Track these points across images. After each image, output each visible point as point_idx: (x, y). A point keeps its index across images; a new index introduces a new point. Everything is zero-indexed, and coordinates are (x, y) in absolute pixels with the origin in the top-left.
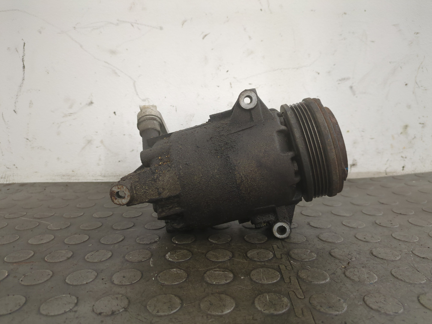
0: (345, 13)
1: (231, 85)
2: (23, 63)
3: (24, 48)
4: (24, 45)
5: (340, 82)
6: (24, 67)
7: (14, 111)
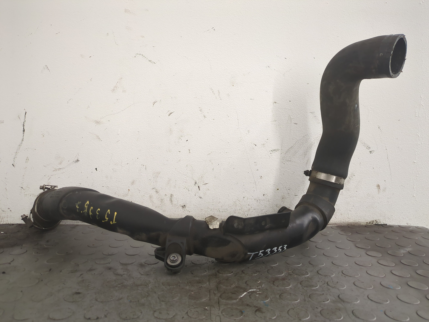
0: (276, 102)
2: (24, 128)
3: (25, 116)
4: (26, 114)
5: (272, 152)
6: (24, 130)
7: (13, 165)
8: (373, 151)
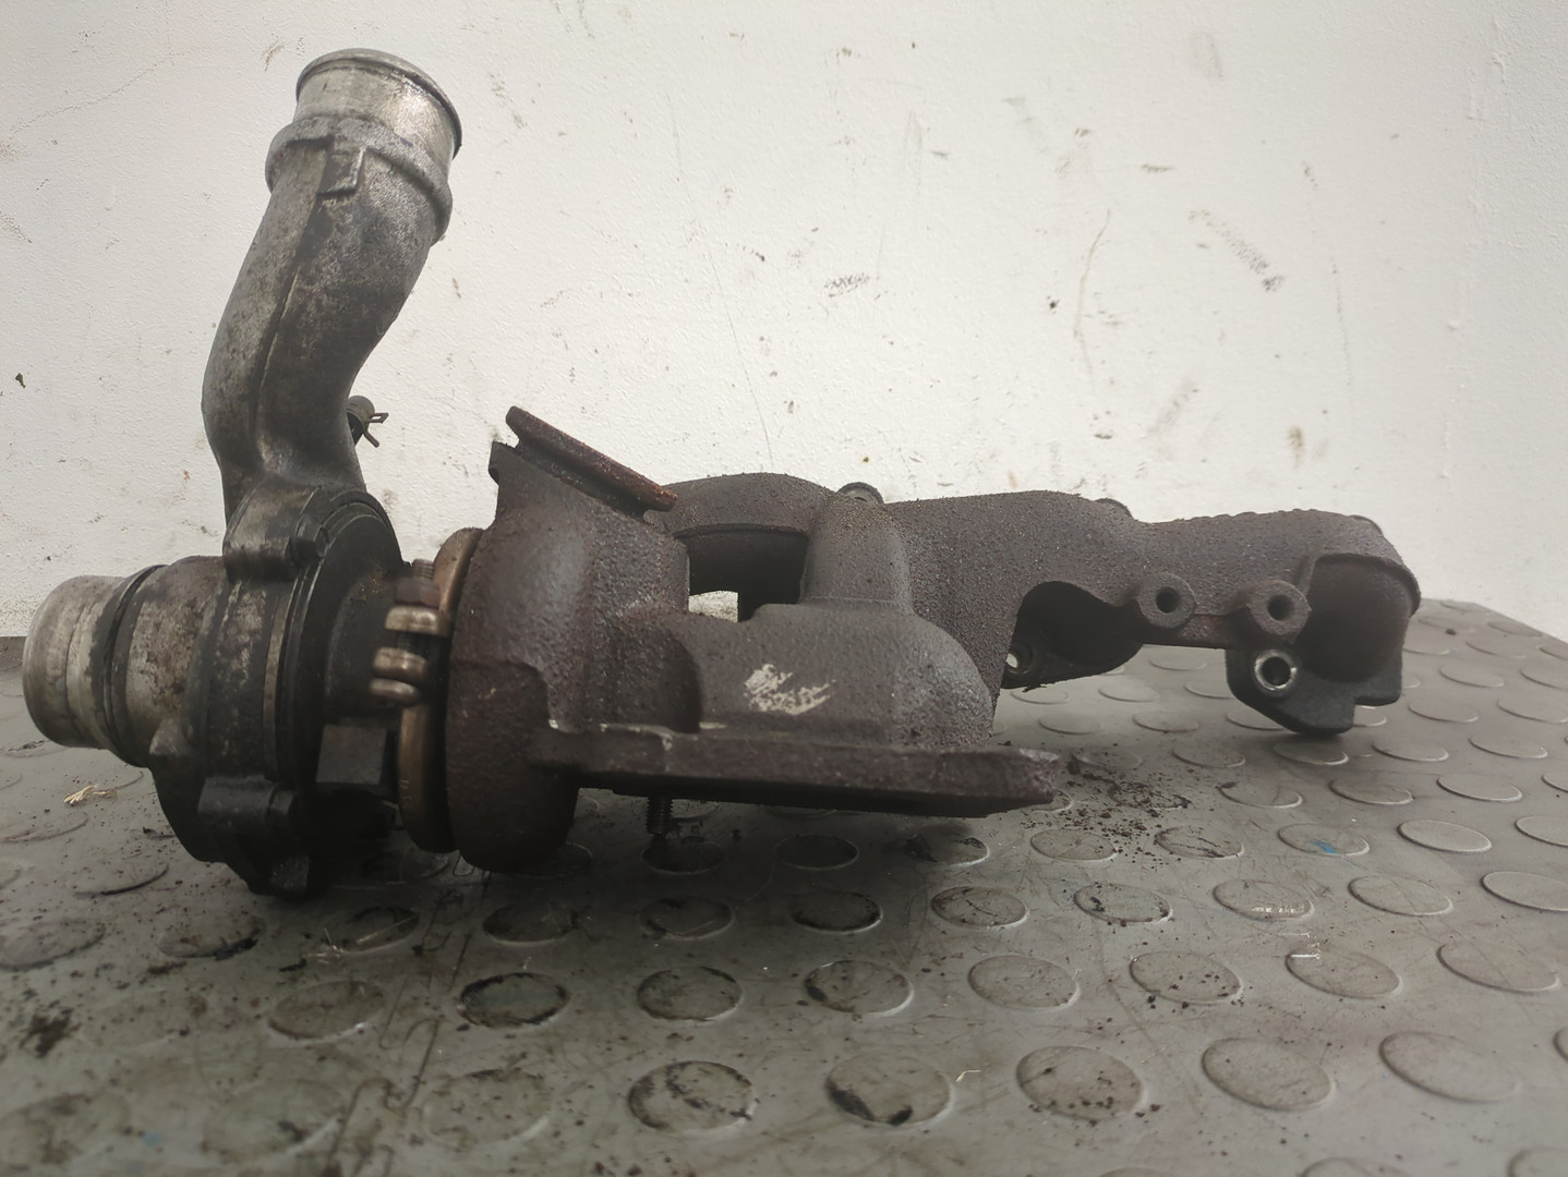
0: (847, 52)
1: (457, 287)
5: (835, 290)
8: (1277, 282)
